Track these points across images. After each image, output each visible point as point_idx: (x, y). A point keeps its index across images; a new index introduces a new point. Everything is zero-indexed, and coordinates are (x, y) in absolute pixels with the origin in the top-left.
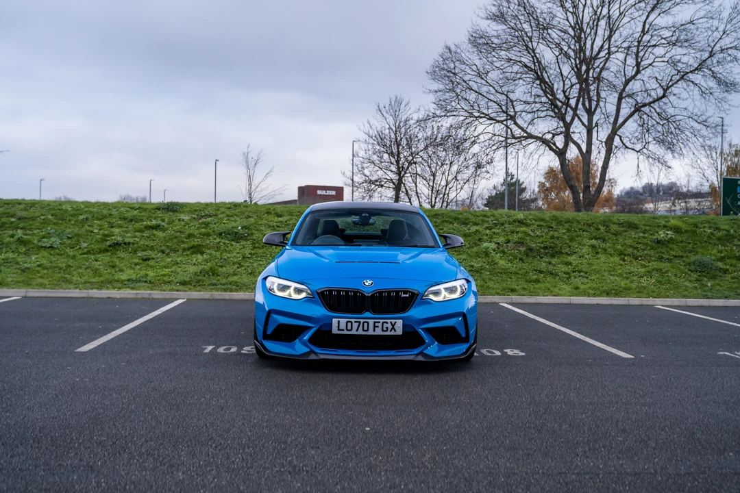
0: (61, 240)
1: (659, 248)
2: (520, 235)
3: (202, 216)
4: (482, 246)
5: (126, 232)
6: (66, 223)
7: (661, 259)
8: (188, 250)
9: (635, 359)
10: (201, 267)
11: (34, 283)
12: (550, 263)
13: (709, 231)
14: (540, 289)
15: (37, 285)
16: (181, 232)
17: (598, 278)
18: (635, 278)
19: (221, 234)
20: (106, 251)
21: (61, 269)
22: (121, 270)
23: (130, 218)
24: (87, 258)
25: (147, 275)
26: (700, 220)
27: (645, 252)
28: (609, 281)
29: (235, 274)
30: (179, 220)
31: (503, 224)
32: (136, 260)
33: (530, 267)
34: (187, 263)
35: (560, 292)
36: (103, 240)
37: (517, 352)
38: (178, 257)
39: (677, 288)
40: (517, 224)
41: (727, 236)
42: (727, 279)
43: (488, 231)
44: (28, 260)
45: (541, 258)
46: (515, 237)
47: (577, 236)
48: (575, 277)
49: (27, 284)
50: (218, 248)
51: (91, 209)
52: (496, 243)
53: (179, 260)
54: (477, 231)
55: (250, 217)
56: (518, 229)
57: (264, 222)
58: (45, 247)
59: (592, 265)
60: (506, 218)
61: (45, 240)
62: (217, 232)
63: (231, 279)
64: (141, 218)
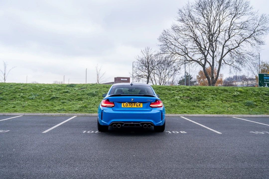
0: (36, 96)
1: (234, 98)
2: (188, 94)
3: (82, 88)
4: (175, 98)
5: (57, 94)
6: (37, 91)
7: (235, 101)
8: (77, 99)
9: (222, 134)
10: (81, 105)
11: (27, 111)
12: (198, 103)
13: (252, 92)
14: (194, 112)
15: (28, 112)
16: (75, 94)
17: (214, 108)
18: (226, 108)
19: (88, 94)
20: (50, 100)
21: (35, 106)
22: (55, 106)
23: (58, 89)
24: (44, 102)
25: (64, 108)
26: (249, 88)
27: (230, 99)
28: (217, 109)
29: (93, 108)
30: (74, 90)
31: (182, 90)
32: (60, 103)
33: (191, 104)
34: (77, 104)
35: (201, 113)
36: (49, 96)
37: (184, 132)
38: (74, 102)
39: (240, 111)
40: (187, 90)
41: (257, 94)
42: (257, 108)
43: (177, 93)
44: (25, 103)
45: (195, 101)
46: (186, 95)
47: (207, 94)
48: (206, 108)
49: (25, 111)
50: (87, 99)
51: (45, 86)
52: (180, 97)
53: (74, 103)
54: (173, 92)
55: (98, 88)
56: (187, 92)
57: (102, 90)
58: (30, 99)
59: (212, 103)
60: (183, 88)
61: (30, 96)
62: (87, 93)
63: (91, 109)
64: (62, 89)
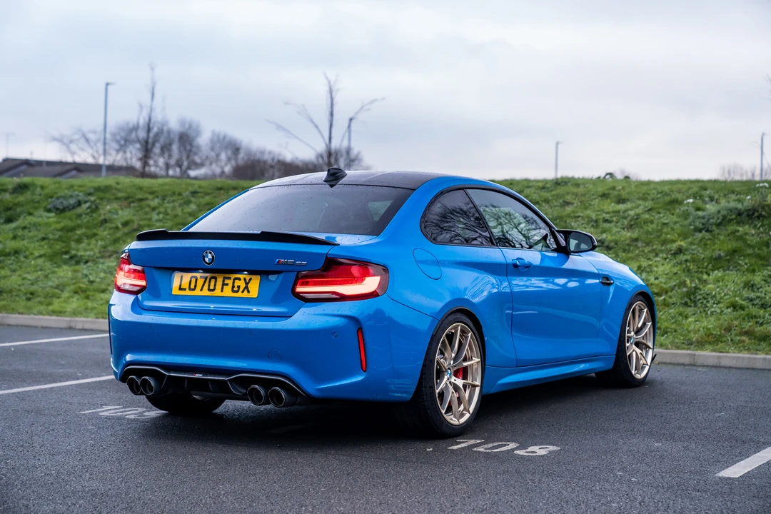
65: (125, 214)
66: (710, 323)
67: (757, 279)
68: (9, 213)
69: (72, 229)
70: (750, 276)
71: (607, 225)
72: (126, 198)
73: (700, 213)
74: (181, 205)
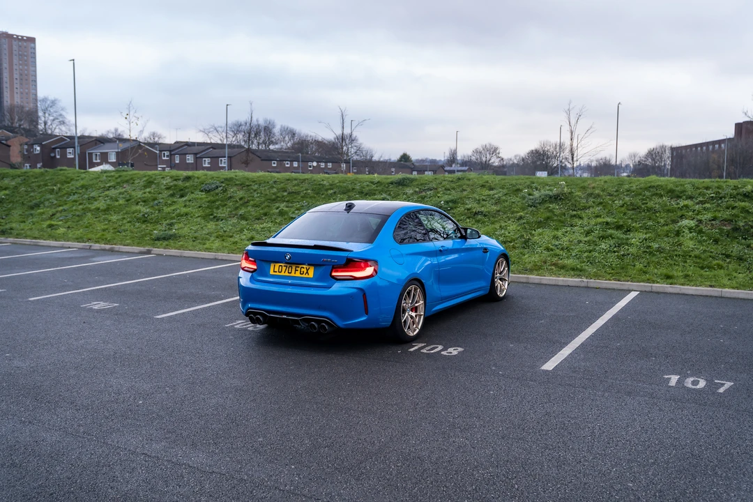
3: (424, 190)
4: (679, 224)
23: (366, 192)
30: (404, 193)
45: (744, 239)
52: (698, 221)
54: (686, 206)
55: (465, 190)
57: (474, 195)
60: (731, 191)
65: (241, 194)
66: (536, 258)
67: (559, 233)
68: (181, 192)
69: (214, 202)
70: (556, 232)
71: (484, 203)
72: (241, 185)
73: (531, 197)
74: (268, 189)
